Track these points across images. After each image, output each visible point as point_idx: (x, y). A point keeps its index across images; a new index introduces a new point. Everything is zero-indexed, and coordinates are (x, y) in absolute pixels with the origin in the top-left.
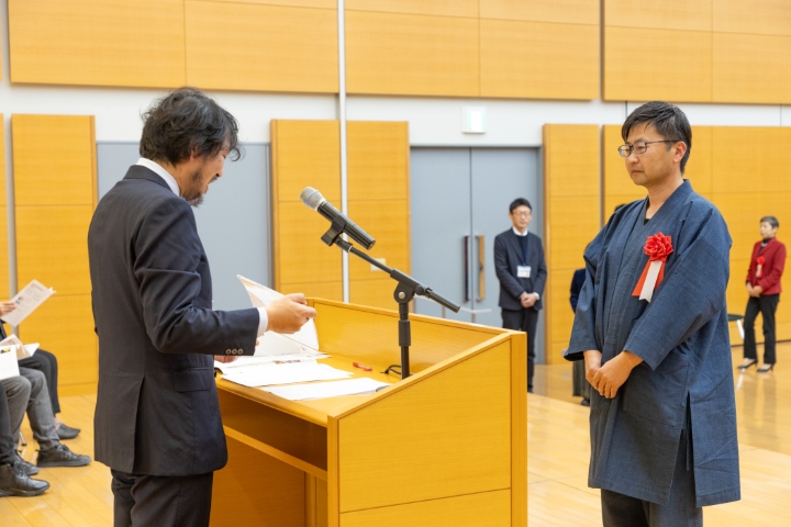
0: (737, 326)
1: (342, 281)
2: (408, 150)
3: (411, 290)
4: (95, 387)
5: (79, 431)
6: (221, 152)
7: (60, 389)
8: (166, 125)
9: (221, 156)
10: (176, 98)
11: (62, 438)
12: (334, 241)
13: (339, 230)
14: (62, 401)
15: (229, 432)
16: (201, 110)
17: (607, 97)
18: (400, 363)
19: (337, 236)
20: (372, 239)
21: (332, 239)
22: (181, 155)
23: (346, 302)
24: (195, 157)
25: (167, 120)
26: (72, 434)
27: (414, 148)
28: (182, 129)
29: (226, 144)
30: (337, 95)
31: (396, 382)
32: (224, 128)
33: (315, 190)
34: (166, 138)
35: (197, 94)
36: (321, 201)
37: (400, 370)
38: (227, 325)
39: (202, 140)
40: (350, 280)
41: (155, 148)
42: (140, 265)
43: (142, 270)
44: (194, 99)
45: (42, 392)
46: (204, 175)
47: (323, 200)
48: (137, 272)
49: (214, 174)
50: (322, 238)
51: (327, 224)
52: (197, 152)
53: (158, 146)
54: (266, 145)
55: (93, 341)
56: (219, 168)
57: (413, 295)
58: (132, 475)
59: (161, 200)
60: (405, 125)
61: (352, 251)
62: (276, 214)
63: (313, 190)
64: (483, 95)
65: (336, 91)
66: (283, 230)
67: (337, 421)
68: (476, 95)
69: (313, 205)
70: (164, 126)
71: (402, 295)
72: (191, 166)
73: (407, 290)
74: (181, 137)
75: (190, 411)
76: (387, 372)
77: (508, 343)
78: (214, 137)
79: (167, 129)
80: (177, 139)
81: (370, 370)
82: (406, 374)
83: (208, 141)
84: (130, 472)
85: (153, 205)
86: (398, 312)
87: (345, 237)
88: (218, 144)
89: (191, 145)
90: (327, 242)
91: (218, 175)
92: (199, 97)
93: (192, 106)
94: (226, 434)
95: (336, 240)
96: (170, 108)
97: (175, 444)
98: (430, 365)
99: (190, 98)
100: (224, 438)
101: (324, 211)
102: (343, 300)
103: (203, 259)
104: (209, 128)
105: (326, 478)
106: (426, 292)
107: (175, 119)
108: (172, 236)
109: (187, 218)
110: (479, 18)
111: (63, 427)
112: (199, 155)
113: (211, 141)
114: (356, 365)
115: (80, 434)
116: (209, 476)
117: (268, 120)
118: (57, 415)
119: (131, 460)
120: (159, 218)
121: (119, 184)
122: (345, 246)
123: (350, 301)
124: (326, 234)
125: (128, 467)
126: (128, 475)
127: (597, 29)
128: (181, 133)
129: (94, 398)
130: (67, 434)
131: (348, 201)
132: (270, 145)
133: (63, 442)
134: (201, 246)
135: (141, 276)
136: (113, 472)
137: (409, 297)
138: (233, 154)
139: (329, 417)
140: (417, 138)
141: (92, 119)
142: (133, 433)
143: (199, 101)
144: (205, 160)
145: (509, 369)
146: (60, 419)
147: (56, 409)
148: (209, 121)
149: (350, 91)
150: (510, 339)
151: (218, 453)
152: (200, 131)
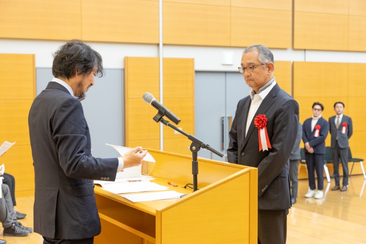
0: (360, 165)
1: (160, 139)
2: (194, 73)
3: (199, 146)
4: (33, 192)
5: (26, 215)
6: (92, 72)
7: (16, 194)
8: (63, 59)
9: (92, 74)
10: (69, 45)
11: (18, 219)
12: (159, 120)
13: (162, 115)
14: (17, 200)
15: (102, 216)
16: (81, 50)
17: (296, 47)
18: (193, 183)
19: (161, 118)
20: (179, 119)
21: (159, 119)
22: (71, 73)
23: (162, 150)
24: (78, 75)
25: (64, 56)
26: (23, 217)
27: (197, 72)
28: (71, 61)
29: (96, 68)
30: (158, 45)
31: (191, 193)
32: (94, 60)
33: (150, 94)
34: (64, 65)
35: (81, 43)
36: (153, 100)
37: (192, 186)
38: (102, 165)
39: (82, 66)
40: (164, 139)
41: (59, 71)
42: (55, 134)
43: (57, 135)
44: (79, 45)
45: (7, 195)
46: (83, 84)
47: (154, 99)
48: (54, 137)
49: (89, 84)
50: (153, 119)
51: (156, 111)
52: (79, 72)
53: (60, 70)
54: (122, 70)
55: (32, 169)
56: (92, 80)
57: (200, 148)
58: (54, 239)
59: (65, 100)
60: (192, 60)
61: (168, 125)
62: (126, 105)
63: (149, 94)
64: (232, 45)
65: (157, 42)
66: (130, 113)
67: (160, 213)
68: (229, 45)
69: (149, 101)
70: (62, 59)
71: (194, 148)
72: (77, 79)
73: (197, 145)
74: (70, 64)
75: (83, 206)
76: (185, 187)
77: (248, 173)
78: (88, 64)
79: (64, 61)
80: (69, 66)
81: (177, 186)
82: (196, 189)
83: (85, 67)
84: (53, 237)
85: (61, 103)
86: (192, 156)
87: (165, 118)
88: (90, 68)
89: (76, 69)
90: (156, 121)
91: (92, 84)
92: (81, 44)
93: (77, 49)
94: (100, 217)
95: (160, 120)
96: (66, 50)
97: (75, 223)
98: (209, 184)
99: (76, 45)
100: (99, 219)
101: (155, 105)
102: (160, 149)
103: (87, 128)
104: (85, 60)
105: (155, 242)
106: (206, 147)
107: (68, 55)
108: (71, 117)
109: (79, 108)
110: (231, 7)
111: (18, 213)
112: (80, 74)
113: (87, 66)
114: (169, 184)
115: (26, 217)
116: (92, 239)
117: (123, 57)
118: (15, 207)
119: (54, 232)
120: (64, 109)
121: (43, 91)
122: (165, 123)
123: (164, 150)
124: (155, 117)
125: (52, 235)
126: (52, 239)
127: (291, 13)
128: (71, 62)
129: (33, 199)
130: (20, 217)
131: (163, 98)
132: (124, 70)
133: (19, 221)
134: (86, 122)
135: (57, 139)
136: (44, 237)
137: (198, 149)
138: (99, 74)
139: (157, 211)
140: (198, 67)
141: (33, 56)
142: (54, 218)
143: (80, 46)
144: (84, 76)
145: (249, 187)
146: (16, 209)
147: (14, 204)
148: (85, 56)
149: (165, 43)
150: (249, 171)
151: (96, 227)
152: (81, 62)
